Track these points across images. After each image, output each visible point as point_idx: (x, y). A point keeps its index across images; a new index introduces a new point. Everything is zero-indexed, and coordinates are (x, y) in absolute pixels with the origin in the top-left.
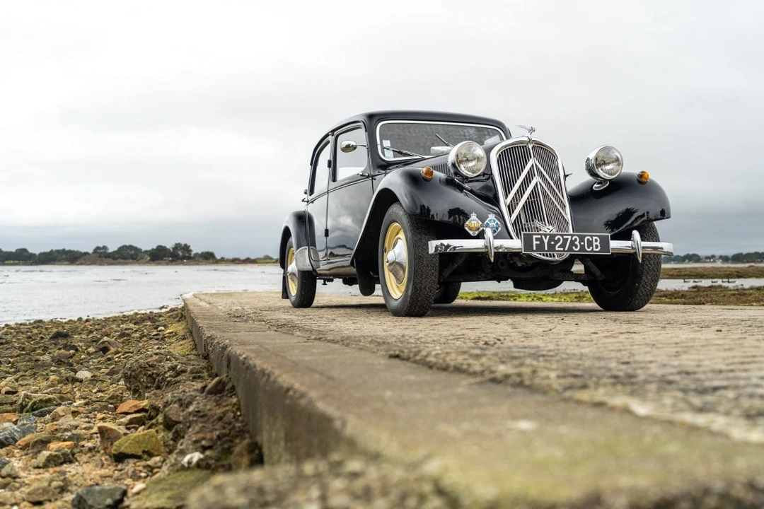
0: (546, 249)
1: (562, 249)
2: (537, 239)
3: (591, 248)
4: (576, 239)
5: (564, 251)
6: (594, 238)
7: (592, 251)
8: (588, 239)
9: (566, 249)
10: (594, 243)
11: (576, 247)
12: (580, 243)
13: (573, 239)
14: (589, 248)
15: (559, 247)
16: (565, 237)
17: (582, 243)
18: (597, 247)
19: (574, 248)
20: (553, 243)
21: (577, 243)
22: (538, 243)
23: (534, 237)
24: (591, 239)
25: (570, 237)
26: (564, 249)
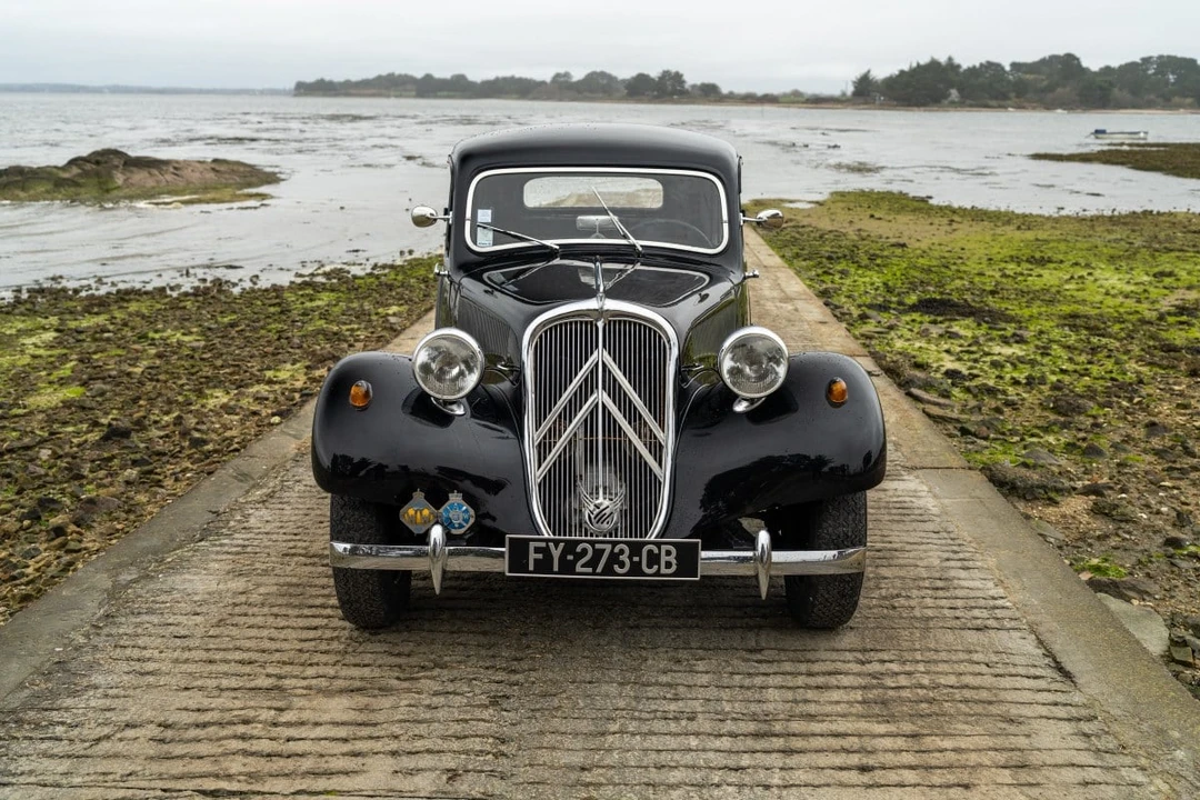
0: (556, 568)
1: (590, 570)
2: (537, 550)
3: (656, 567)
4: (622, 552)
5: (594, 573)
6: (664, 548)
7: (658, 574)
8: (650, 552)
9: (599, 570)
10: (664, 559)
11: (622, 565)
12: (630, 557)
13: (616, 550)
14: (650, 566)
15: (583, 566)
16: (598, 546)
17: (636, 559)
18: (668, 565)
19: (616, 567)
20: (570, 557)
21: (624, 558)
22: (540, 556)
23: (532, 545)
24: (656, 551)
25: (608, 548)
26: (595, 569)
